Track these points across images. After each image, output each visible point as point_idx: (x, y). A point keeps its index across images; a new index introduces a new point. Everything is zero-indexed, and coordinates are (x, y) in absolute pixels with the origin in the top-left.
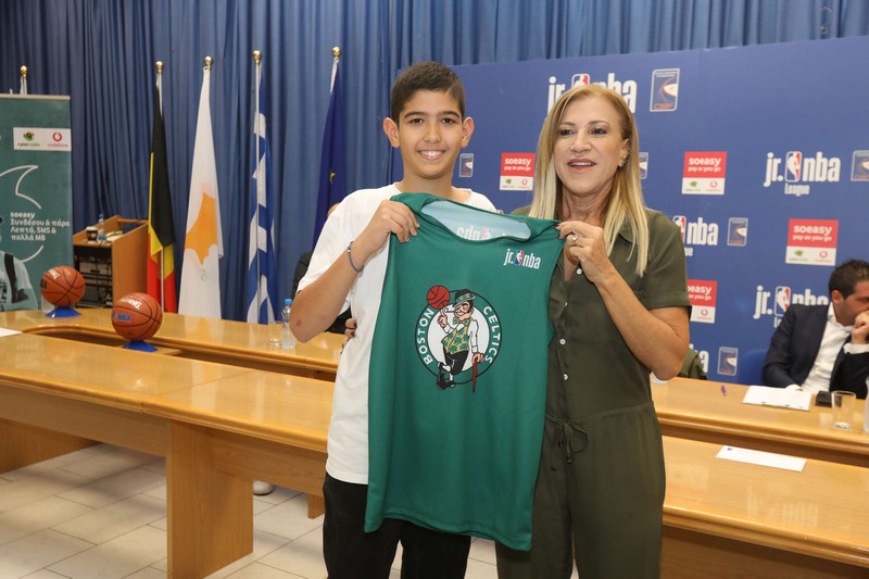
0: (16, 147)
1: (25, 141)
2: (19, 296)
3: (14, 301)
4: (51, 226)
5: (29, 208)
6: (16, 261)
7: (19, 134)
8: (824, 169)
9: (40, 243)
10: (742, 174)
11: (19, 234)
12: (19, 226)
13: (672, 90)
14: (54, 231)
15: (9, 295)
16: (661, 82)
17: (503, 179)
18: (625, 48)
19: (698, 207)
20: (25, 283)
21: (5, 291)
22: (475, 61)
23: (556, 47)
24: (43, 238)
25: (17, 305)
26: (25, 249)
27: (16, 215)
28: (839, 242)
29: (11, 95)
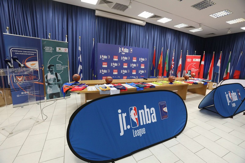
0: (57, 51)
1: (59, 50)
2: (58, 81)
3: (57, 82)
4: (65, 67)
5: (60, 63)
6: (57, 74)
7: (57, 49)
8: (143, 60)
9: (62, 70)
10: (138, 59)
11: (58, 68)
12: (58, 67)
13: (132, 51)
14: (65, 68)
15: (56, 81)
16: (131, 50)
17: (114, 59)
18: (127, 46)
19: (134, 63)
20: (59, 78)
21: (55, 80)
22: (109, 43)
23: (120, 44)
24: (63, 69)
25: (58, 82)
26: (59, 71)
27: (57, 65)
28: (145, 66)
29: (55, 41)
